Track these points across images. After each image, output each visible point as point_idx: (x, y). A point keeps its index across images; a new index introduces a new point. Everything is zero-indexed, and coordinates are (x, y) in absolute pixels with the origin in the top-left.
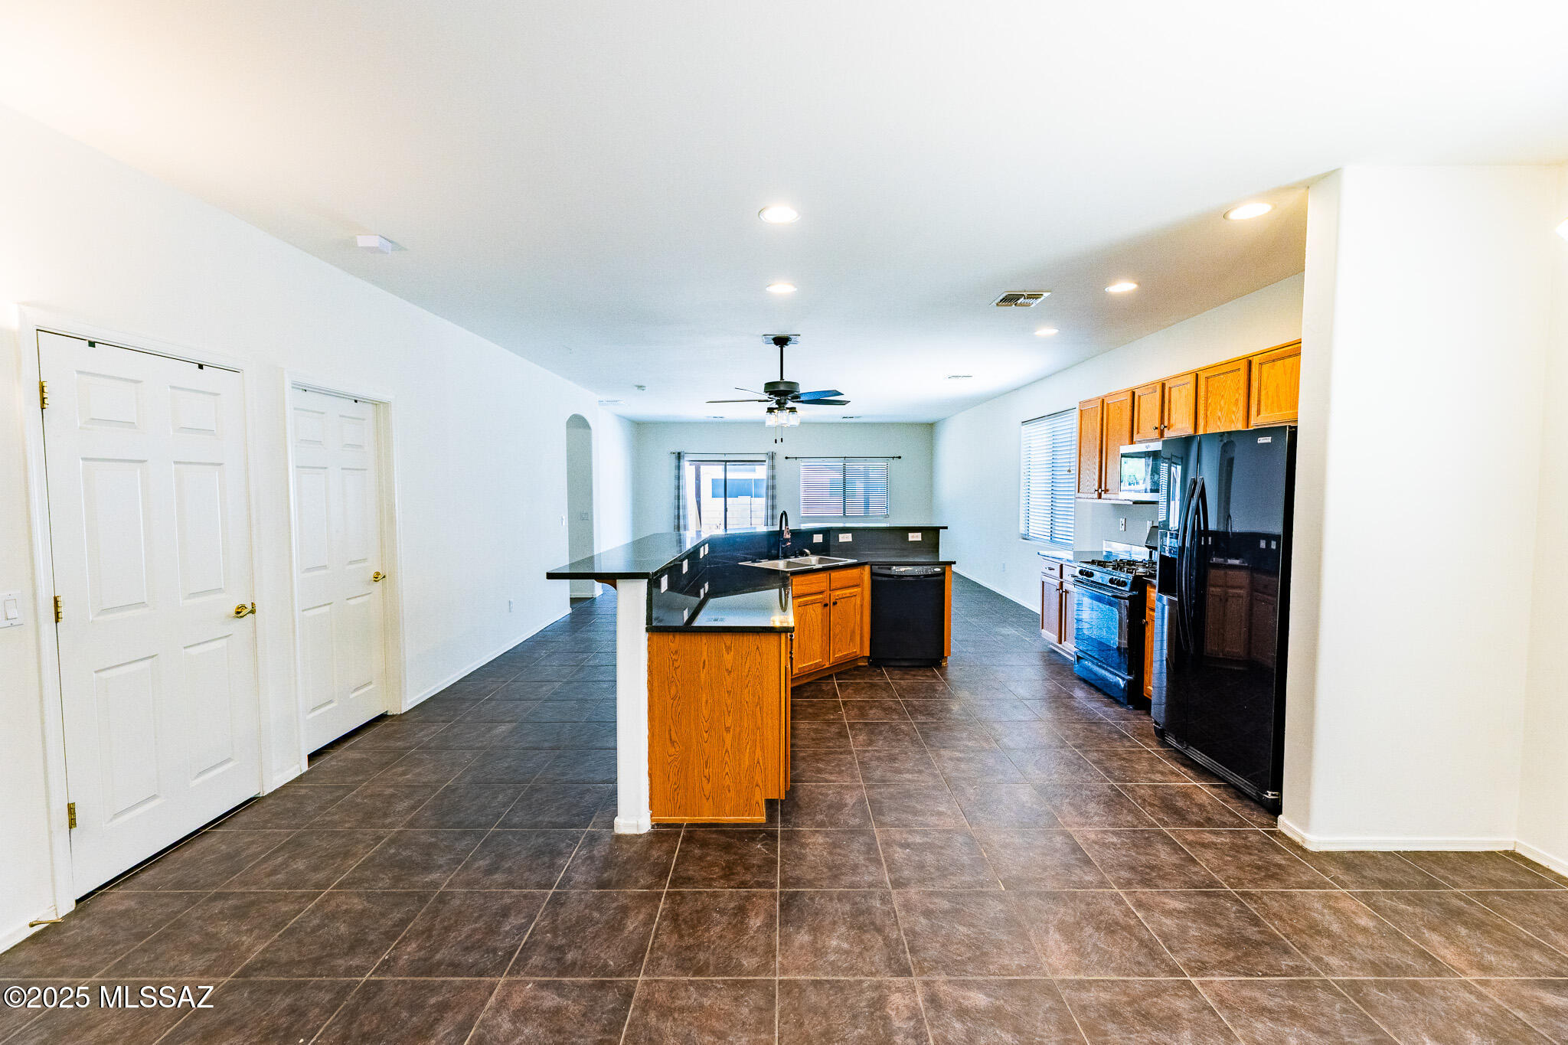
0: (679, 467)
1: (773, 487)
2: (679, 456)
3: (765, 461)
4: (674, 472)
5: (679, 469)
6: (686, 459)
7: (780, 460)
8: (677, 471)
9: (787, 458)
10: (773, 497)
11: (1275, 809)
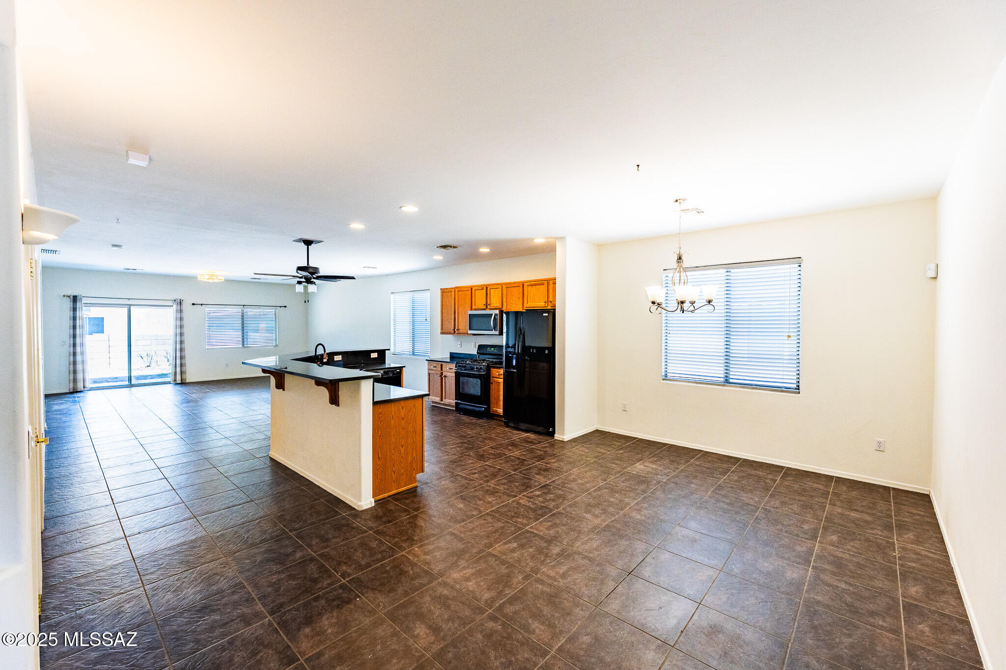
0: (74, 310)
1: (181, 327)
2: (75, 299)
3: (172, 306)
6: (83, 302)
7: (186, 307)
8: (73, 313)
9: (193, 304)
10: (181, 334)
11: (552, 434)
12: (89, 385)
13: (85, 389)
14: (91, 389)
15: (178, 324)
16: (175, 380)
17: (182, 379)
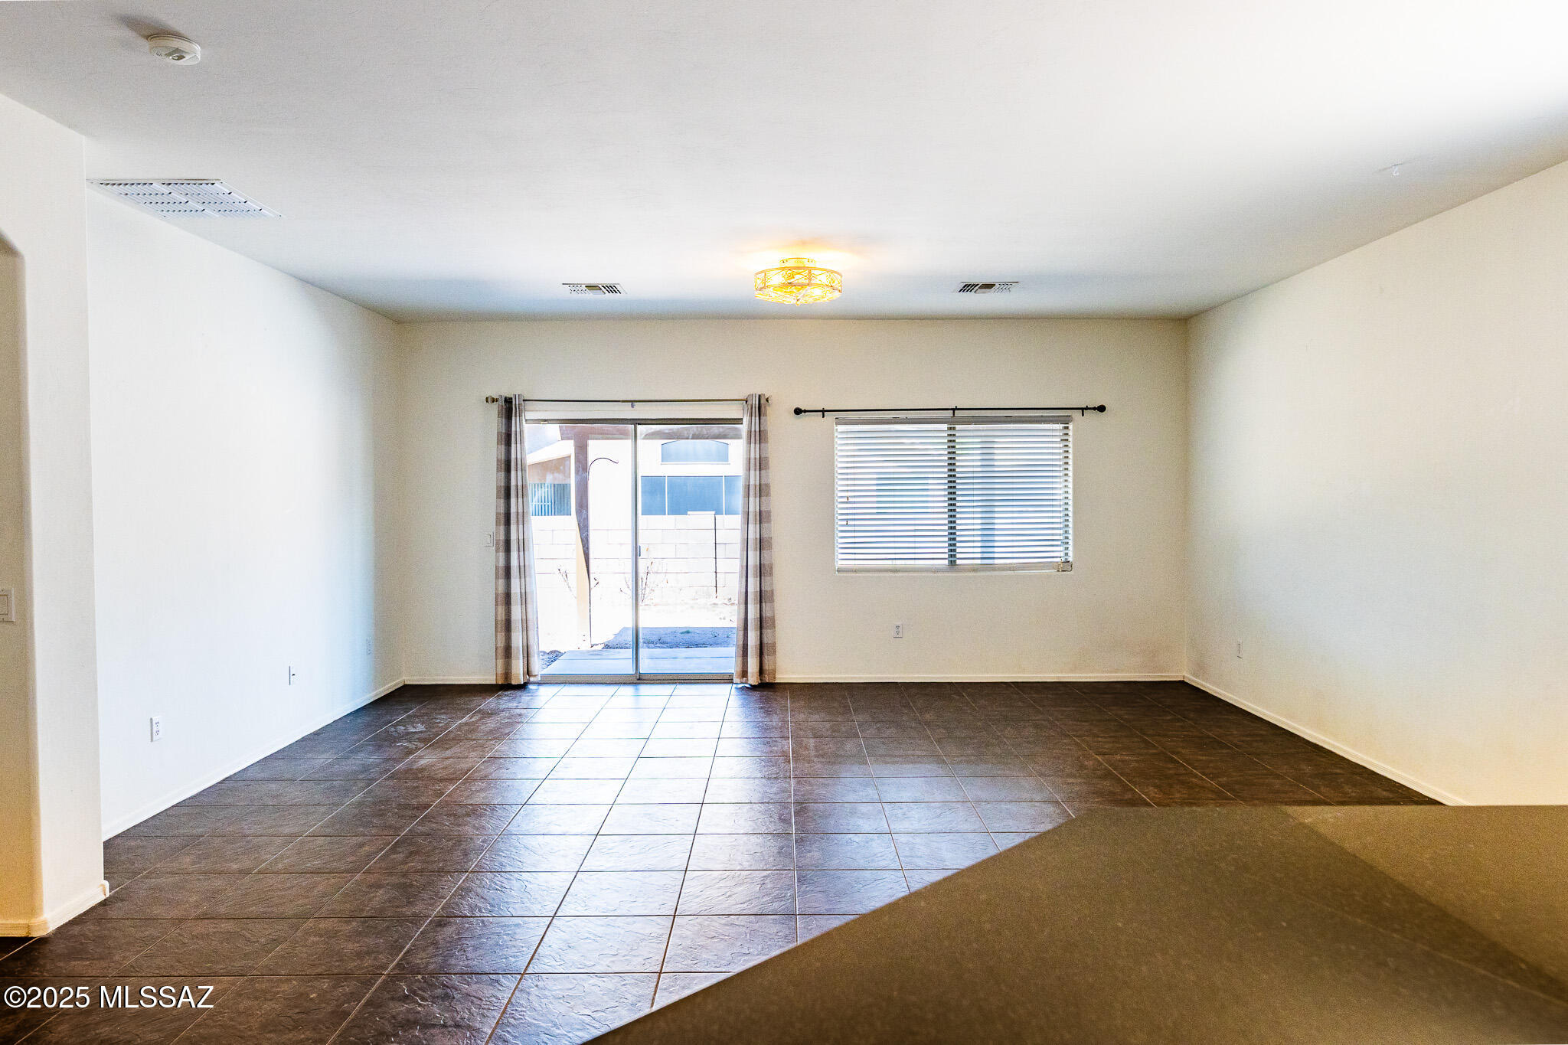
0: (507, 439)
1: (763, 490)
2: (509, 408)
3: (739, 421)
4: (493, 452)
5: (508, 444)
6: (529, 415)
7: (779, 419)
8: (503, 448)
9: (798, 411)
10: (763, 517)
12: (538, 668)
13: (532, 679)
14: (548, 681)
15: (752, 482)
16: (744, 673)
17: (761, 671)
